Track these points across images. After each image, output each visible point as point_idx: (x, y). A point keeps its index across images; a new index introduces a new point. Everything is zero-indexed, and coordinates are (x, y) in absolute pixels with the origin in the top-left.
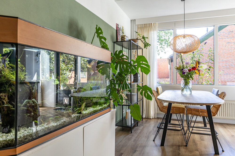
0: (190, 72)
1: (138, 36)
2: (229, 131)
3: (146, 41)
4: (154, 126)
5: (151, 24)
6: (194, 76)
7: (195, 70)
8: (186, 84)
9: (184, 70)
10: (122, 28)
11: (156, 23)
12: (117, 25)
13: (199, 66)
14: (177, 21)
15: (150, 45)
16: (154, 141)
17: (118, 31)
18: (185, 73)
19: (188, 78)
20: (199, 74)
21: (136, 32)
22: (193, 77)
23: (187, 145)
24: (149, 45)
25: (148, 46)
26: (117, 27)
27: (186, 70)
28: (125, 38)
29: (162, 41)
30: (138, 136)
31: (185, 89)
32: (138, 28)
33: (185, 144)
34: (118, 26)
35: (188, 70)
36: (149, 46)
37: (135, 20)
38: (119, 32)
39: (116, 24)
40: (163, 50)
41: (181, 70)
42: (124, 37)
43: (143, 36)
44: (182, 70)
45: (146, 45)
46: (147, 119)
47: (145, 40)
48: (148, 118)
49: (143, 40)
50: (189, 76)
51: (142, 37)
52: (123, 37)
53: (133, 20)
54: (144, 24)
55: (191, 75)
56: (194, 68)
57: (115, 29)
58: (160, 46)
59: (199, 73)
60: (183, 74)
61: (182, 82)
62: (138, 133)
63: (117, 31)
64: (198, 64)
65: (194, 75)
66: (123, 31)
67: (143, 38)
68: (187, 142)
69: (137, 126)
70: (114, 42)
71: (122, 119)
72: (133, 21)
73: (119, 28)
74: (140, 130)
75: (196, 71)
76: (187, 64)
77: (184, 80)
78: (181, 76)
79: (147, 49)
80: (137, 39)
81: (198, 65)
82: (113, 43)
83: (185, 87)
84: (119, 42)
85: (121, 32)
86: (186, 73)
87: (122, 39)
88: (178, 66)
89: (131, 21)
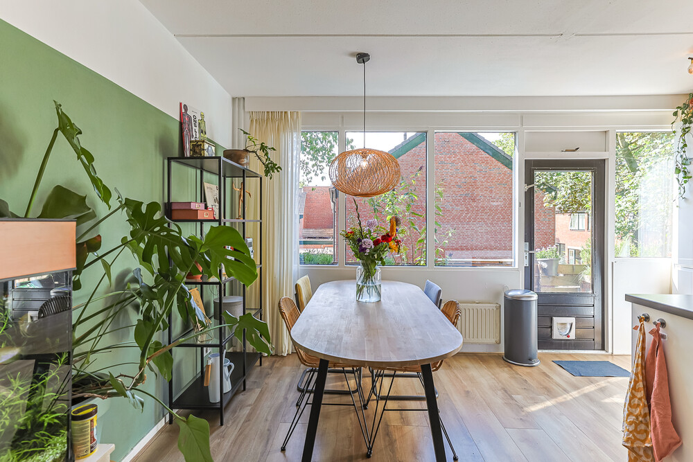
0: (378, 247)
1: (249, 143)
2: (458, 377)
3: (269, 156)
4: (290, 385)
5: (285, 112)
6: (387, 256)
7: (388, 241)
8: (368, 275)
9: (363, 241)
10: (199, 117)
11: (297, 112)
12: (183, 109)
13: (397, 230)
14: (347, 112)
15: (279, 167)
16: (283, 450)
17: (185, 126)
18: (366, 249)
19: (373, 261)
20: (399, 251)
21: (245, 133)
22: (383, 257)
23: (370, 452)
24: (277, 169)
25: (275, 171)
26: (181, 115)
27: (368, 243)
28: (204, 150)
29: (318, 151)
30: (241, 433)
31: (365, 289)
32: (252, 121)
33: (365, 450)
34: (186, 110)
35: (372, 244)
36: (278, 171)
37: (244, 98)
38: (189, 130)
39: (181, 104)
40: (319, 172)
41: (356, 240)
42: (201, 145)
43: (262, 144)
44: (359, 240)
45: (270, 168)
46: (274, 359)
47: (266, 154)
48: (276, 355)
49: (260, 153)
50: (376, 256)
51: (259, 146)
52: (198, 146)
53: (239, 99)
54: (268, 112)
55: (380, 255)
56: (387, 238)
57: (178, 118)
58: (314, 162)
59: (397, 249)
60: (362, 253)
61: (360, 269)
62: (242, 422)
63: (181, 124)
64: (397, 225)
65: (386, 254)
66: (202, 125)
67: (263, 148)
68: (370, 442)
69: (244, 389)
70: (170, 159)
71: (200, 374)
72: (238, 101)
73: (189, 117)
74: (249, 408)
75: (392, 244)
76: (370, 225)
77: (363, 264)
78: (356, 254)
79: (271, 178)
80: (246, 151)
81: (395, 227)
82: (166, 162)
83: (366, 283)
84: (187, 158)
85: (197, 129)
86: (368, 251)
87: (193, 150)
88: (349, 230)
89: (234, 99)
